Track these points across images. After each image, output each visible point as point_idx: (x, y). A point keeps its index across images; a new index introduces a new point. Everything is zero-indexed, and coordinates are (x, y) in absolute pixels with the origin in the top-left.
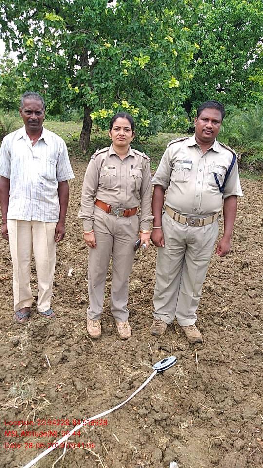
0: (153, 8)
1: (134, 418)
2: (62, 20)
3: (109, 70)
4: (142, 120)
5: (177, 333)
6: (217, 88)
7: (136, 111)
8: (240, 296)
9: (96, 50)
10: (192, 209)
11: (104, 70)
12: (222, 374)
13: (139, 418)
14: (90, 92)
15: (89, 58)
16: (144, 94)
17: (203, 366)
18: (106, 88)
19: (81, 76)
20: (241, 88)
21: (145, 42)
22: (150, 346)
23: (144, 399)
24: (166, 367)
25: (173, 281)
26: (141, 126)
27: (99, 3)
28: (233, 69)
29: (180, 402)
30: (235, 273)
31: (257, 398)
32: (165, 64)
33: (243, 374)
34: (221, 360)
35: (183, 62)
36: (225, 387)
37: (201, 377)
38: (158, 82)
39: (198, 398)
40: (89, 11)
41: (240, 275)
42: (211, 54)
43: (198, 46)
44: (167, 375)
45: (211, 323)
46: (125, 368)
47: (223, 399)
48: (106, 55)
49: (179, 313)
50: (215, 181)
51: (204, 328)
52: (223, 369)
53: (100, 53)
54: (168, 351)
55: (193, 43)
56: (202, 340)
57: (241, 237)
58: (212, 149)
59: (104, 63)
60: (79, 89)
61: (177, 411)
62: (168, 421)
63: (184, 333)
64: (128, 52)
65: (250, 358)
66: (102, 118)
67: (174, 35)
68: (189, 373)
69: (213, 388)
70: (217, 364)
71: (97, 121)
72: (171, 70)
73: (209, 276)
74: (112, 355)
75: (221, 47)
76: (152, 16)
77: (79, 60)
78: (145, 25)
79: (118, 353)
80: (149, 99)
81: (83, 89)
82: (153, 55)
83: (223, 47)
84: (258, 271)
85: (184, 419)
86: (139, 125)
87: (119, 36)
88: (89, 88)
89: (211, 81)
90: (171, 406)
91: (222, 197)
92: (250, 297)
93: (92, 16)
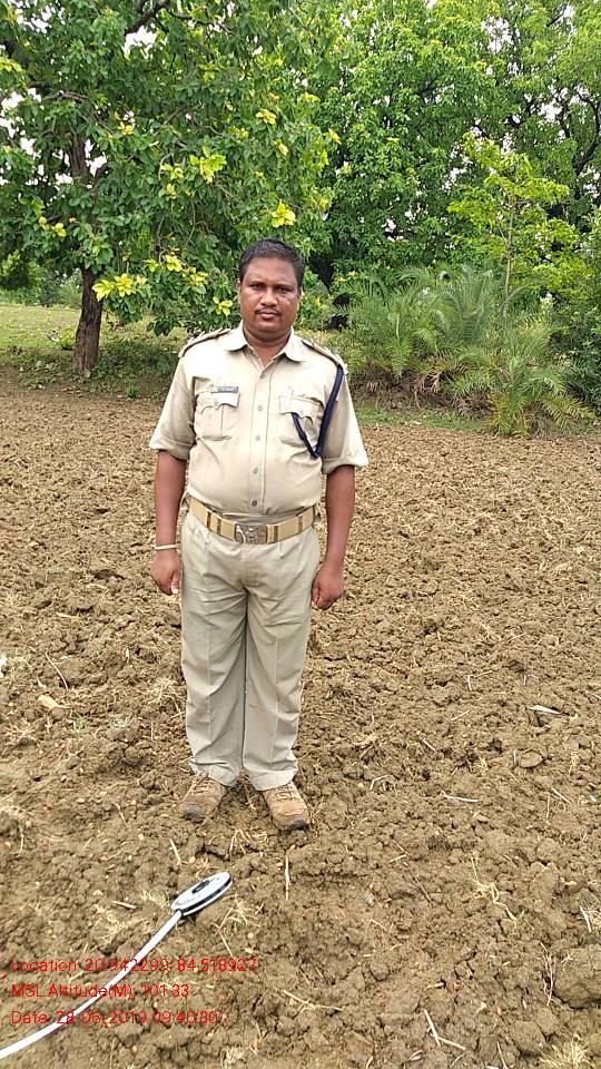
0: (228, 47)
1: (104, 1047)
2: (18, 68)
3: (134, 186)
4: (216, 300)
5: (252, 806)
6: (387, 230)
7: (199, 280)
8: (413, 703)
9: (100, 139)
10: (245, 502)
11: (123, 187)
12: (349, 907)
13: (116, 1048)
14: (92, 235)
15: (92, 159)
16: (218, 241)
17: (302, 891)
18: (127, 226)
19: (68, 199)
20: (439, 230)
21: (215, 124)
22: (174, 847)
23: (136, 993)
24: (203, 902)
25: (227, 678)
26: (214, 313)
27: (105, 33)
28: (420, 188)
29: (231, 993)
30: (406, 647)
31: (425, 964)
32: (262, 174)
33: (399, 901)
34: (346, 870)
35: (305, 171)
36: (351, 940)
37: (290, 922)
38: (247, 212)
39: (281, 977)
40: (80, 51)
41: (417, 652)
42: (369, 154)
43: (336, 137)
44: (205, 922)
45: (335, 775)
46: (100, 910)
47: (344, 974)
48: (126, 151)
49: (251, 757)
50: (297, 435)
51: (316, 789)
52: (352, 893)
53: (109, 146)
54: (221, 857)
55: (325, 130)
56: (308, 822)
57: (427, 563)
58: (284, 355)
59: (122, 170)
60: (65, 228)
61: (224, 1016)
62: (194, 1049)
63: (267, 805)
64: (176, 145)
65: (420, 859)
66: (122, 295)
67: (279, 110)
68: (263, 911)
69: (323, 947)
70: (338, 883)
71: (111, 302)
72: (278, 188)
73: (345, 658)
74: (70, 881)
75: (390, 139)
76: (231, 65)
77: (67, 161)
78: (211, 86)
79: (88, 873)
80: (230, 252)
81: (75, 228)
82: (233, 153)
83: (396, 140)
84: (458, 640)
85: (234, 1039)
86: (209, 312)
87: (157, 110)
88: (88, 227)
89: (373, 213)
90: (208, 1004)
91: (322, 470)
92: (436, 704)
93: (89, 62)
